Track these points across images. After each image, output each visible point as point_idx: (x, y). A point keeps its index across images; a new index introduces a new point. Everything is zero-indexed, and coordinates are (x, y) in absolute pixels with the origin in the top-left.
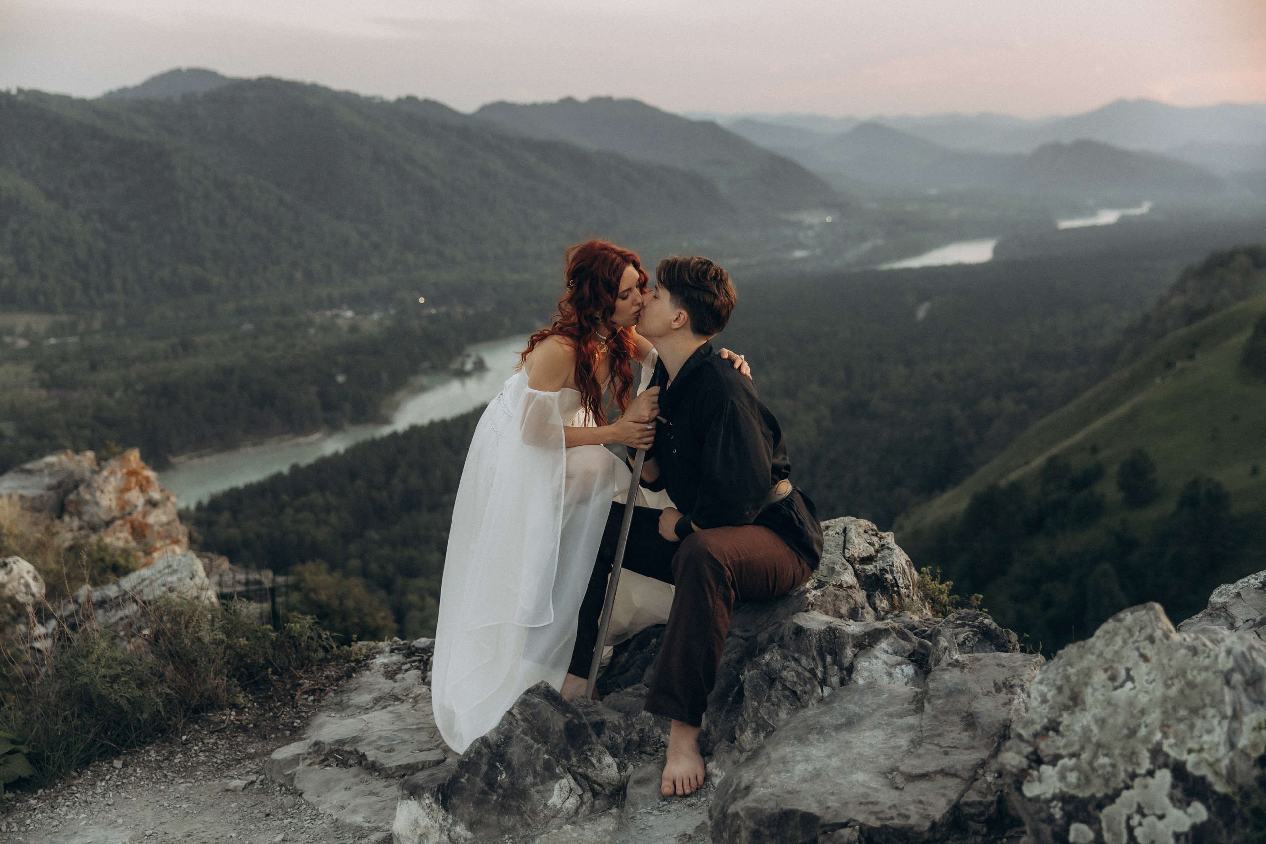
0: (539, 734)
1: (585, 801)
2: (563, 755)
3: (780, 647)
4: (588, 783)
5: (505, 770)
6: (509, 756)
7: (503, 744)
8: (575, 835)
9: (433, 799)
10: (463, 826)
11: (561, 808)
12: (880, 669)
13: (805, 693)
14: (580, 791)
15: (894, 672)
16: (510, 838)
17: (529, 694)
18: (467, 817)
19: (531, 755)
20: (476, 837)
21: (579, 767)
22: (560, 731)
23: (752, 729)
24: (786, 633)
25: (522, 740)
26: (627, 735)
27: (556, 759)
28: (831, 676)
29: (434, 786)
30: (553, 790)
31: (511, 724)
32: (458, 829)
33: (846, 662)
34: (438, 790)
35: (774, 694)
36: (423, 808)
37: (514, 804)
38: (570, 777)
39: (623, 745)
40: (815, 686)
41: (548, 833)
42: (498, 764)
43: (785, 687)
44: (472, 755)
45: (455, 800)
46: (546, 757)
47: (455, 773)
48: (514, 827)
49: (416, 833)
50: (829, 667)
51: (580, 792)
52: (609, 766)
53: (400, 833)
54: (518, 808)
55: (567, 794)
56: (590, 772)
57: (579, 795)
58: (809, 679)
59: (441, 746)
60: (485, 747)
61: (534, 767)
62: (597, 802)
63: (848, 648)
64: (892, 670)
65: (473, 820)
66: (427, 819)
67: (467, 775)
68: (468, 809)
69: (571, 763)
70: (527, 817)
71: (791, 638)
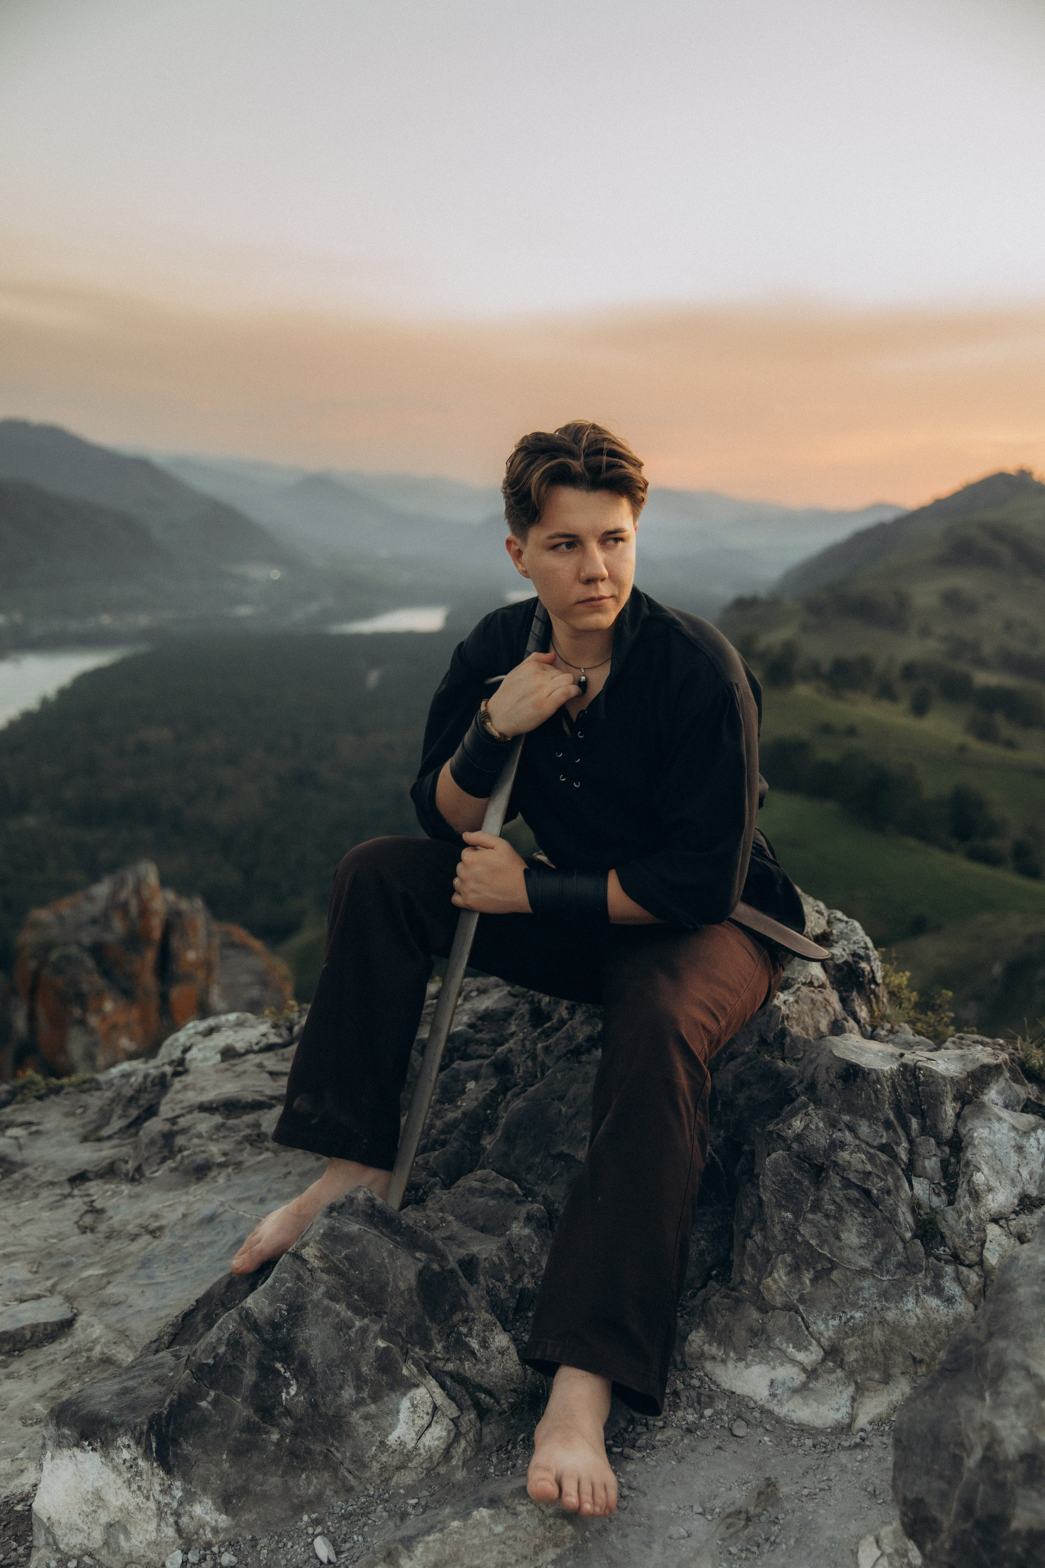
0: (363, 1297)
1: (463, 1430)
2: (416, 1336)
3: (818, 1102)
4: (467, 1390)
5: (294, 1376)
6: (302, 1347)
7: (286, 1321)
8: (499, 1529)
9: (141, 1451)
10: (208, 1502)
11: (416, 1448)
12: (1005, 1139)
13: (889, 1192)
14: (453, 1411)
15: (1027, 1145)
16: (316, 1522)
17: (335, 1214)
18: (215, 1482)
19: (350, 1342)
20: (237, 1525)
21: (448, 1360)
22: (410, 1290)
23: (786, 1265)
24: (822, 1076)
25: (327, 1311)
26: (516, 1282)
27: (402, 1348)
28: (924, 1158)
29: (141, 1420)
30: (398, 1412)
31: (299, 1278)
32: (198, 1510)
33: (947, 1128)
34: (151, 1427)
35: (827, 1197)
36: (115, 1468)
37: (317, 1447)
38: (433, 1382)
39: (512, 1303)
40: (897, 1179)
41: (441, 1530)
42: (278, 1365)
43: (847, 1184)
44: (222, 1350)
45: (187, 1448)
46: (381, 1344)
47: (184, 1390)
48: (319, 1496)
49: (96, 1521)
50: (918, 1140)
51: (455, 1415)
52: (502, 1353)
53: (55, 1517)
54: (326, 1456)
55: (427, 1418)
56: (468, 1368)
57: (452, 1420)
58: (888, 1163)
59: (59, 1288)
60: (249, 1330)
61: (357, 1366)
62: (486, 1430)
63: (948, 1102)
64: (1024, 1142)
65: (231, 1487)
66: (126, 1492)
67: (212, 1393)
68: (218, 1464)
69: (433, 1353)
70: (346, 1474)
71: (832, 1086)
